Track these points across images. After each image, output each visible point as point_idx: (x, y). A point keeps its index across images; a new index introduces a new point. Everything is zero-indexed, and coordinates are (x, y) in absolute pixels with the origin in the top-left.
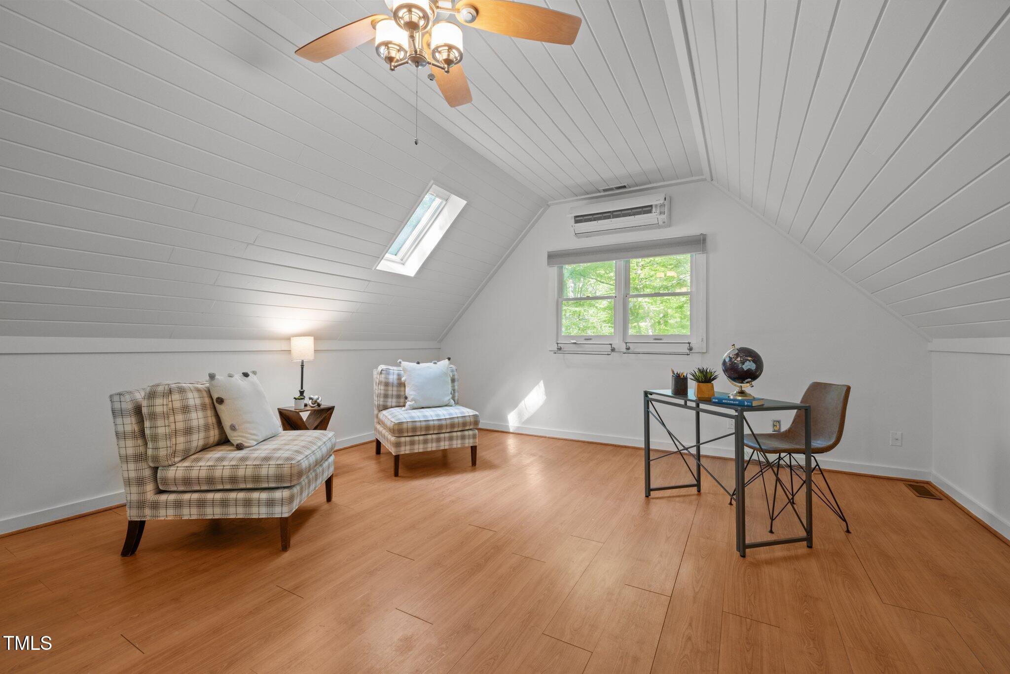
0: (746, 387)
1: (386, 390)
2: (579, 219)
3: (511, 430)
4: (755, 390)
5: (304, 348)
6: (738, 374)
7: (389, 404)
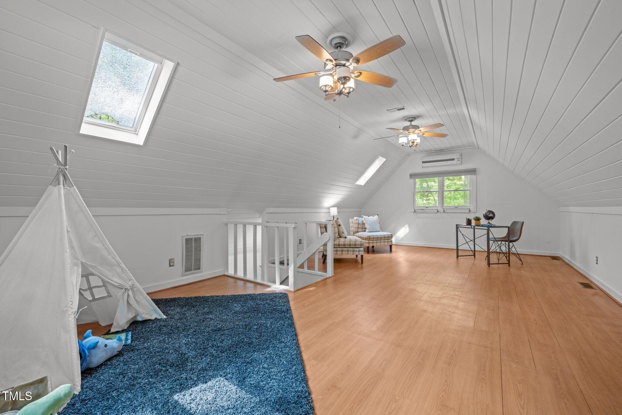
0: (490, 221)
1: (358, 226)
2: (423, 162)
3: (394, 244)
4: (493, 222)
5: (334, 211)
6: (487, 217)
7: (359, 231)
